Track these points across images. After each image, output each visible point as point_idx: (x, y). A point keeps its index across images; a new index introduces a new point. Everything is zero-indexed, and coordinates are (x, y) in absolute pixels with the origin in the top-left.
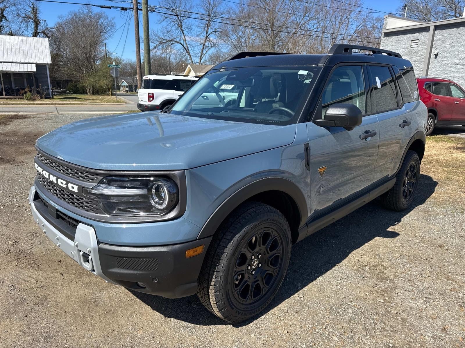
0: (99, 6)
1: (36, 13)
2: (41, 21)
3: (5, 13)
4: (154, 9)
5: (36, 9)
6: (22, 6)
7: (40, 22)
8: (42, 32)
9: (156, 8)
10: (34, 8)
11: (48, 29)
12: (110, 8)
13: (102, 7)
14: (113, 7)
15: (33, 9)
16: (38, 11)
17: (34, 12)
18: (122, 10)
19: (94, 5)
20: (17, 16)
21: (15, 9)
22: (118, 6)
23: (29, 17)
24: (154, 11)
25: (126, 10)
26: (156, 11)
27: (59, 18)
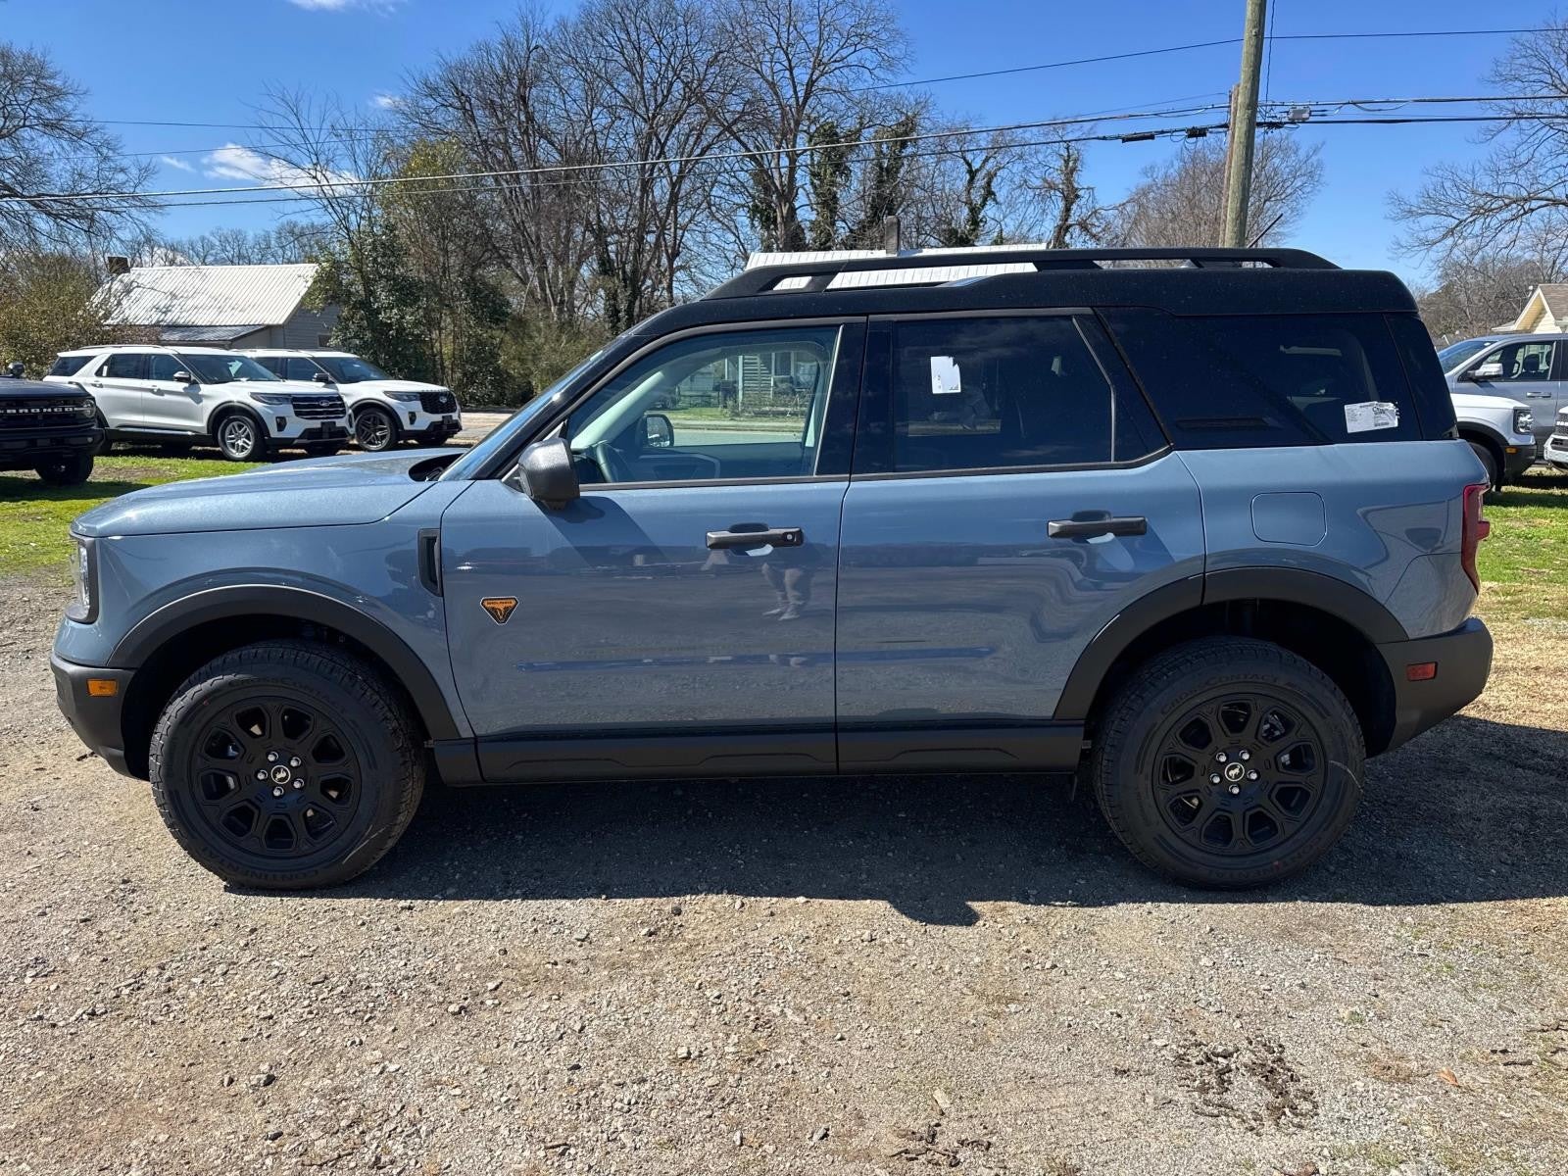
0: (1117, 138)
1: (1073, 170)
2: (1081, 193)
3: (994, 188)
4: (1306, 115)
5: (1076, 161)
6: (1041, 157)
7: (1077, 196)
8: (1079, 224)
9: (1312, 108)
10: (1069, 156)
11: (1096, 212)
12: (1151, 137)
13: (1125, 140)
14: (1162, 132)
15: (1067, 162)
16: (1079, 164)
17: (1067, 167)
18: (1190, 136)
19: (1104, 138)
20: (1020, 186)
21: (1021, 169)
22: (1177, 128)
23: (1051, 187)
24: (1304, 121)
25: (1204, 135)
26: (1312, 119)
27: (1145, 173)
